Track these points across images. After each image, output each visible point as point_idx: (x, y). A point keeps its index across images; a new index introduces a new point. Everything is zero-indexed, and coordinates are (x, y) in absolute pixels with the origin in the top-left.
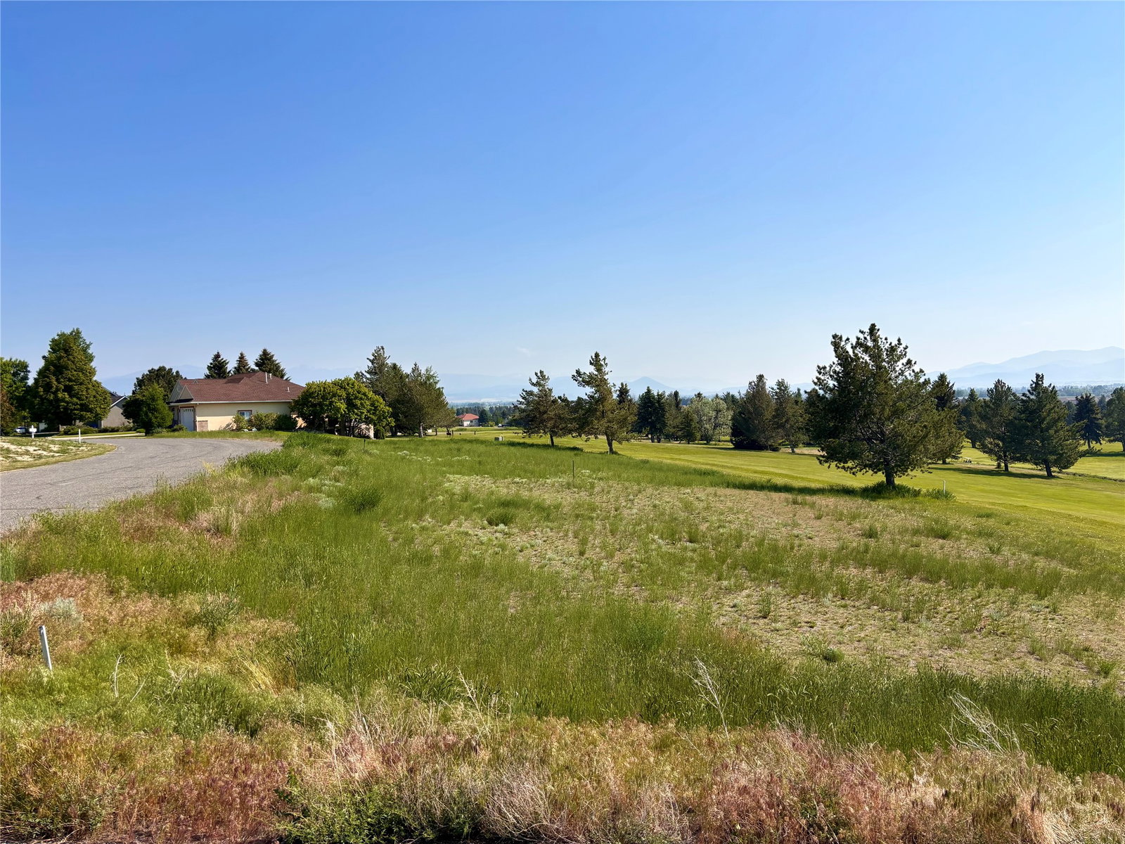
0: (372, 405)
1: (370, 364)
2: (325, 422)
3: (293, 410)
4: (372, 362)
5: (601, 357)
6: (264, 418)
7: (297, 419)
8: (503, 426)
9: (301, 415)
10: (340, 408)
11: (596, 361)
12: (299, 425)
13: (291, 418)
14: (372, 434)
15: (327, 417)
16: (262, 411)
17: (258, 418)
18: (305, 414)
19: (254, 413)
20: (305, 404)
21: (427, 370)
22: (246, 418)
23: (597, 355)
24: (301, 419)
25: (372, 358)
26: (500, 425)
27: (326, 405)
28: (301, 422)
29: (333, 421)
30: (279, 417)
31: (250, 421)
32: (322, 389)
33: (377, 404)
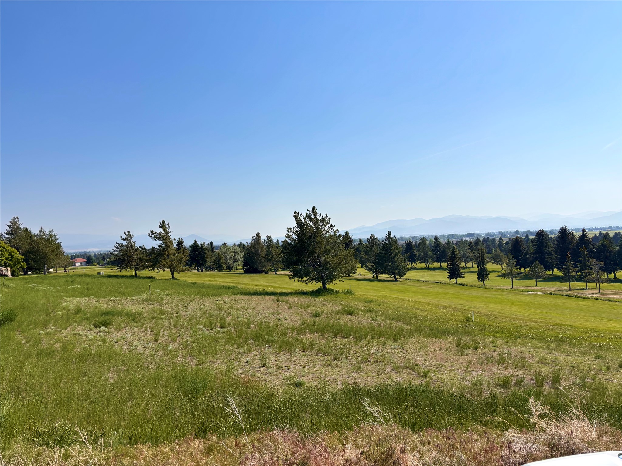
0: (10, 254)
1: (8, 228)
4: (10, 227)
5: (166, 223)
8: (103, 265)
11: (163, 225)
14: (9, 273)
21: (50, 232)
23: (163, 222)
25: (10, 224)
26: (101, 265)
33: (13, 254)
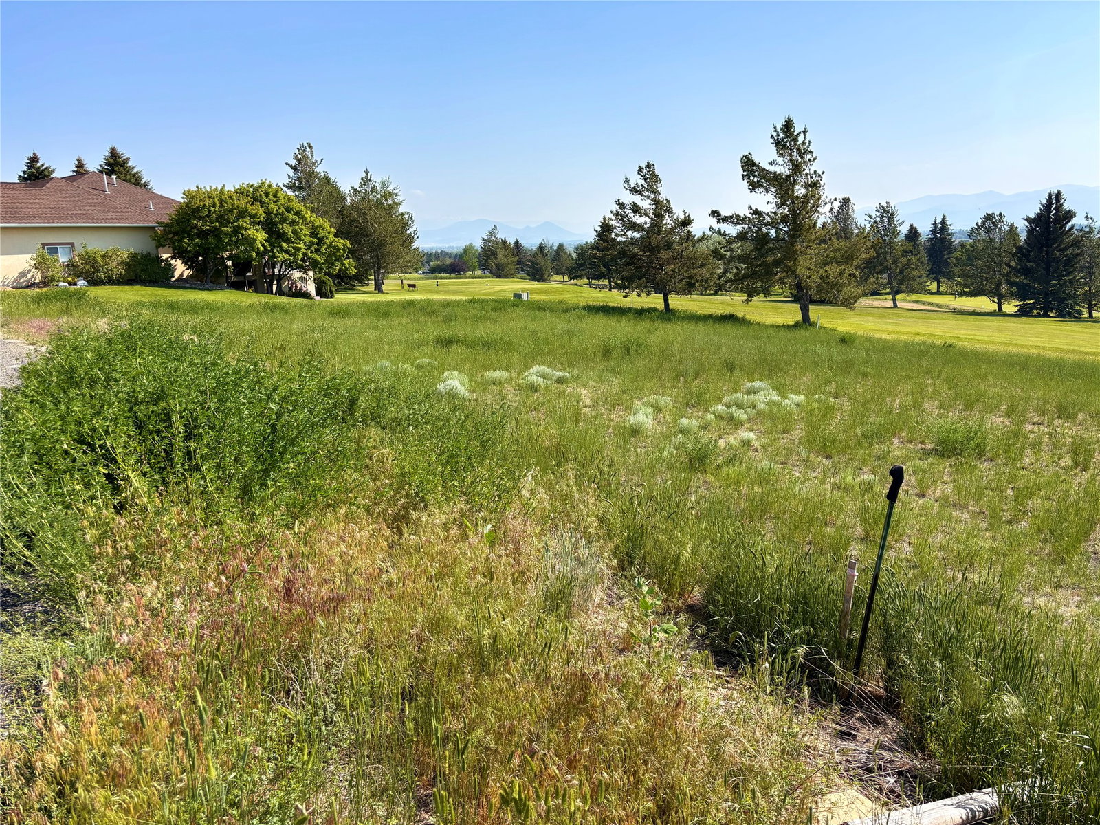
0: (314, 234)
1: (291, 172)
2: (226, 267)
3: (160, 245)
4: (294, 168)
5: (798, 128)
6: (99, 259)
7: (173, 262)
9: (179, 253)
10: (255, 240)
11: (787, 138)
12: (177, 274)
13: (159, 260)
14: (311, 288)
15: (229, 259)
16: (96, 245)
17: (89, 259)
18: (185, 251)
19: (79, 249)
20: (184, 232)
21: (383, 183)
22: (63, 259)
23: (788, 125)
24: (179, 262)
25: (293, 162)
27: (227, 234)
28: (180, 269)
29: (243, 265)
30: (133, 257)
31: (71, 265)
32: (217, 202)
33: (322, 233)
